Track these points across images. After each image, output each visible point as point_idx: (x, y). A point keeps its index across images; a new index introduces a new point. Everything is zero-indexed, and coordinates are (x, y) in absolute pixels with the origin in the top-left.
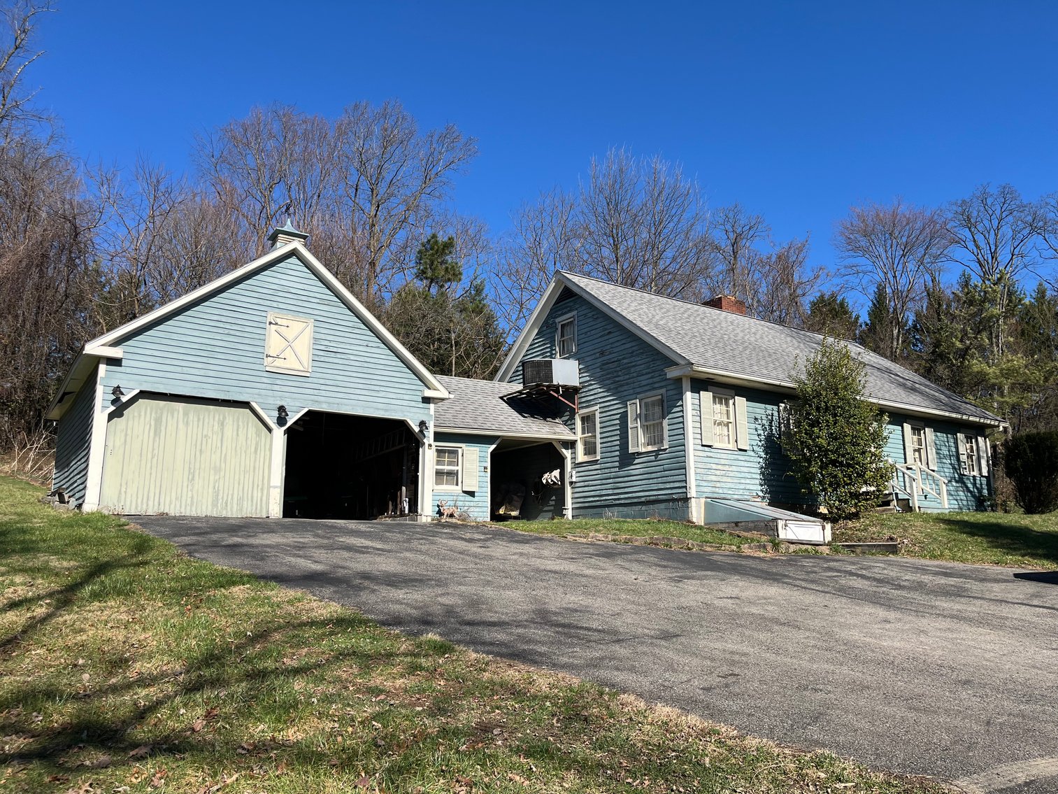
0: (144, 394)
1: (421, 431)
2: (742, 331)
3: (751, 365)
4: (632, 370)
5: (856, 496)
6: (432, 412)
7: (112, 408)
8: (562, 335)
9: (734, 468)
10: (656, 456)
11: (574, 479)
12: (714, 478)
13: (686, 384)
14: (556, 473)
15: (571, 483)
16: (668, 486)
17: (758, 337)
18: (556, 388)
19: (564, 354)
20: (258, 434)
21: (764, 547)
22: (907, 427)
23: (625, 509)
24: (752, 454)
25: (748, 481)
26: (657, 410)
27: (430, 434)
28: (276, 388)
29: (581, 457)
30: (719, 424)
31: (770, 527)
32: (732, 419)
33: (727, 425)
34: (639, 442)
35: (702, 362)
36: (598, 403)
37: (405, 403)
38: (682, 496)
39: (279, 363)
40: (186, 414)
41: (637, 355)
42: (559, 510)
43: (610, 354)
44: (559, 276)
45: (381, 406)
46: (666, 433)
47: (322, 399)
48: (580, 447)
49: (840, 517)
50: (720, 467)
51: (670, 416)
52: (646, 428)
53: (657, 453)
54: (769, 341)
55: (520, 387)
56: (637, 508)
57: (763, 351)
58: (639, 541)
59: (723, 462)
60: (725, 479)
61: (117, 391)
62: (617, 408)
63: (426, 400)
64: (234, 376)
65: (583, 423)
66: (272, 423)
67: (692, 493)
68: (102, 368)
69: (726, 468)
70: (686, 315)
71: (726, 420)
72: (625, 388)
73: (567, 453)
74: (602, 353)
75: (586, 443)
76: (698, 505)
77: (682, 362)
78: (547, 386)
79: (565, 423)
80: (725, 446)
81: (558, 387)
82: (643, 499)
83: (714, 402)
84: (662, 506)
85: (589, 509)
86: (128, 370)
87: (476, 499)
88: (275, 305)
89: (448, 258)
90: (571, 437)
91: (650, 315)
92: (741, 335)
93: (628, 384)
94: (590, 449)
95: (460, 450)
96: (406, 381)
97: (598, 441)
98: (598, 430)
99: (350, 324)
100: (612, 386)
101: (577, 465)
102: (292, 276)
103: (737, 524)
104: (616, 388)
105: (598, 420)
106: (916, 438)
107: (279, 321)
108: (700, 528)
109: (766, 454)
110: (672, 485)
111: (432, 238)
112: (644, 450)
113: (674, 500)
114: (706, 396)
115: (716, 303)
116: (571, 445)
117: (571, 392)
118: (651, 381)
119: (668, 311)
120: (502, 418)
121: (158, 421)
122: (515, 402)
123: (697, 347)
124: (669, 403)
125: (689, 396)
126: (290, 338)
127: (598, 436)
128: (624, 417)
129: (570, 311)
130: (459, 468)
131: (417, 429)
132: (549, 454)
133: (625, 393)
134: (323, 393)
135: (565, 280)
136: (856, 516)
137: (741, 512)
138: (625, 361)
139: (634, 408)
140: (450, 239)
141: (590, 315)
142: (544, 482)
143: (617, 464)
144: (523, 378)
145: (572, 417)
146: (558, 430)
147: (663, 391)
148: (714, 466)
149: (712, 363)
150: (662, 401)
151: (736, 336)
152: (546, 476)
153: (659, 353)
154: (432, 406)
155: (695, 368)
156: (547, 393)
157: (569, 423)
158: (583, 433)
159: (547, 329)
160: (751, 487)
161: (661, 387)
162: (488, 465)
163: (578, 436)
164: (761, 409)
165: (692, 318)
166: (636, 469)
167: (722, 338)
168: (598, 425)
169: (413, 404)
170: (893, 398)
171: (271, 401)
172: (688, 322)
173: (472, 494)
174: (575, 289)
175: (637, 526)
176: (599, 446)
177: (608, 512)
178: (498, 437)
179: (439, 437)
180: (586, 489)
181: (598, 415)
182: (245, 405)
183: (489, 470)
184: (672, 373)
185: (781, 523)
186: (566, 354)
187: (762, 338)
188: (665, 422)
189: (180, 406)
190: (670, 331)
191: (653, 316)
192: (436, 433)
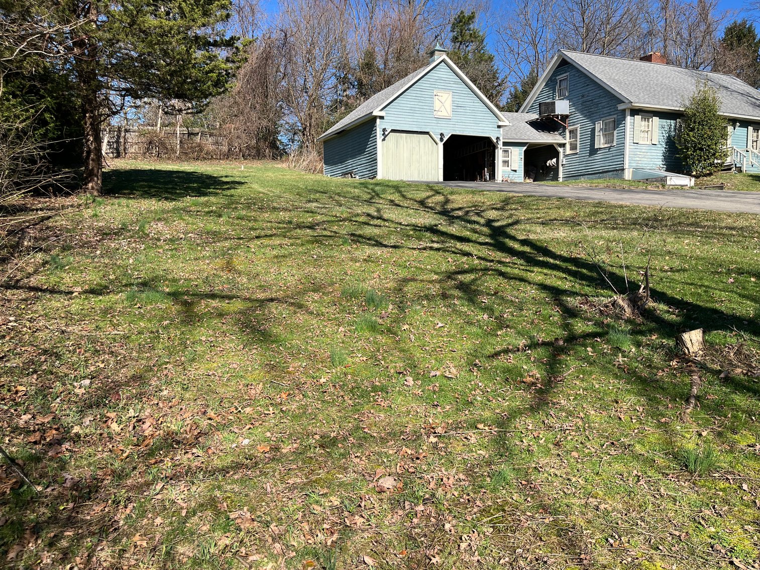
0: (393, 131)
1: (497, 142)
2: (662, 77)
3: (663, 99)
4: (599, 105)
5: (711, 165)
6: (501, 132)
7: (383, 137)
8: (560, 86)
9: (648, 154)
10: (609, 149)
11: (564, 163)
12: (638, 159)
13: (628, 112)
14: (554, 160)
15: (562, 165)
16: (614, 163)
17: (670, 80)
18: (557, 116)
19: (560, 96)
20: (432, 146)
21: (658, 187)
22: (751, 129)
23: (591, 176)
24: (660, 146)
25: (656, 160)
26: (611, 125)
27: (501, 143)
28: (439, 125)
29: (568, 152)
30: (643, 132)
31: (663, 180)
32: (650, 129)
33: (647, 132)
34: (600, 142)
35: (637, 101)
36: (579, 123)
37: (490, 129)
38: (621, 168)
39: (439, 113)
40: (406, 138)
41: (602, 97)
42: (556, 178)
43: (587, 96)
44: (560, 53)
45: (480, 131)
46: (615, 138)
47: (457, 129)
48: (568, 146)
49: (701, 176)
50: (641, 153)
51: (618, 129)
52: (605, 136)
53: (610, 148)
54: (677, 82)
55: (537, 117)
56: (597, 175)
57: (671, 89)
58: (602, 186)
59: (643, 151)
60: (643, 159)
61: (384, 130)
62: (590, 126)
63: (499, 127)
64: (423, 121)
65: (570, 134)
66: (438, 140)
67: (626, 166)
68: (378, 120)
69: (645, 154)
70: (630, 70)
71: (647, 130)
72: (595, 115)
73: (561, 150)
74: (583, 96)
75: (571, 144)
76: (629, 172)
77: (627, 101)
78: (553, 116)
79: (560, 134)
80: (646, 142)
81: (558, 115)
82: (601, 171)
83: (642, 120)
84: (611, 173)
85: (573, 176)
86: (387, 121)
87: (517, 173)
88: (436, 86)
89: (471, 26)
90: (563, 141)
91: (610, 73)
92: (661, 79)
93: (596, 113)
94: (574, 147)
95: (510, 150)
96: (490, 118)
97: (578, 143)
98: (579, 137)
99: (466, 93)
100: (588, 114)
101: (566, 156)
102: (443, 73)
103: (647, 180)
104: (590, 115)
105: (579, 132)
106: (755, 134)
107: (438, 94)
108: (629, 181)
109: (666, 145)
110: (616, 163)
111: (461, 14)
112: (603, 147)
113: (617, 170)
114: (638, 118)
115: (647, 58)
116: (563, 145)
117: (565, 118)
118: (609, 111)
119: (620, 69)
120: (529, 133)
121: (397, 142)
122: (534, 124)
123: (635, 91)
124: (618, 122)
125: (629, 119)
126: (443, 101)
127: (578, 140)
128: (593, 130)
129: (565, 73)
130: (509, 159)
131: (495, 141)
132: (551, 151)
133: (595, 118)
134: (457, 126)
135: (563, 55)
136: (710, 174)
137: (650, 174)
138: (596, 101)
139: (599, 126)
140: (472, 13)
141: (577, 75)
142: (548, 165)
143: (588, 154)
144: (540, 111)
145: (564, 131)
146: (557, 138)
147: (615, 116)
148: (639, 153)
149: (642, 101)
150: (614, 121)
151: (657, 81)
152: (549, 162)
153: (614, 96)
154: (501, 129)
155: (633, 104)
156: (552, 119)
157: (563, 134)
158: (570, 139)
159: (551, 83)
160: (657, 163)
161: (614, 114)
162: (523, 157)
163: (567, 140)
164: (666, 123)
165: (633, 72)
166: (598, 156)
167: (649, 83)
168: (579, 135)
169: (493, 129)
170: (744, 113)
171: (437, 131)
172: (631, 75)
173: (515, 171)
174: (569, 60)
175: (599, 181)
176: (578, 146)
177: (582, 179)
178: (527, 143)
179: (505, 144)
180: (571, 167)
181: (579, 129)
182: (427, 133)
183: (523, 159)
184: (621, 107)
185: (668, 178)
186: (562, 97)
187: (673, 80)
188: (615, 132)
189: (404, 135)
190: (621, 83)
191: (612, 74)
192: (503, 142)
